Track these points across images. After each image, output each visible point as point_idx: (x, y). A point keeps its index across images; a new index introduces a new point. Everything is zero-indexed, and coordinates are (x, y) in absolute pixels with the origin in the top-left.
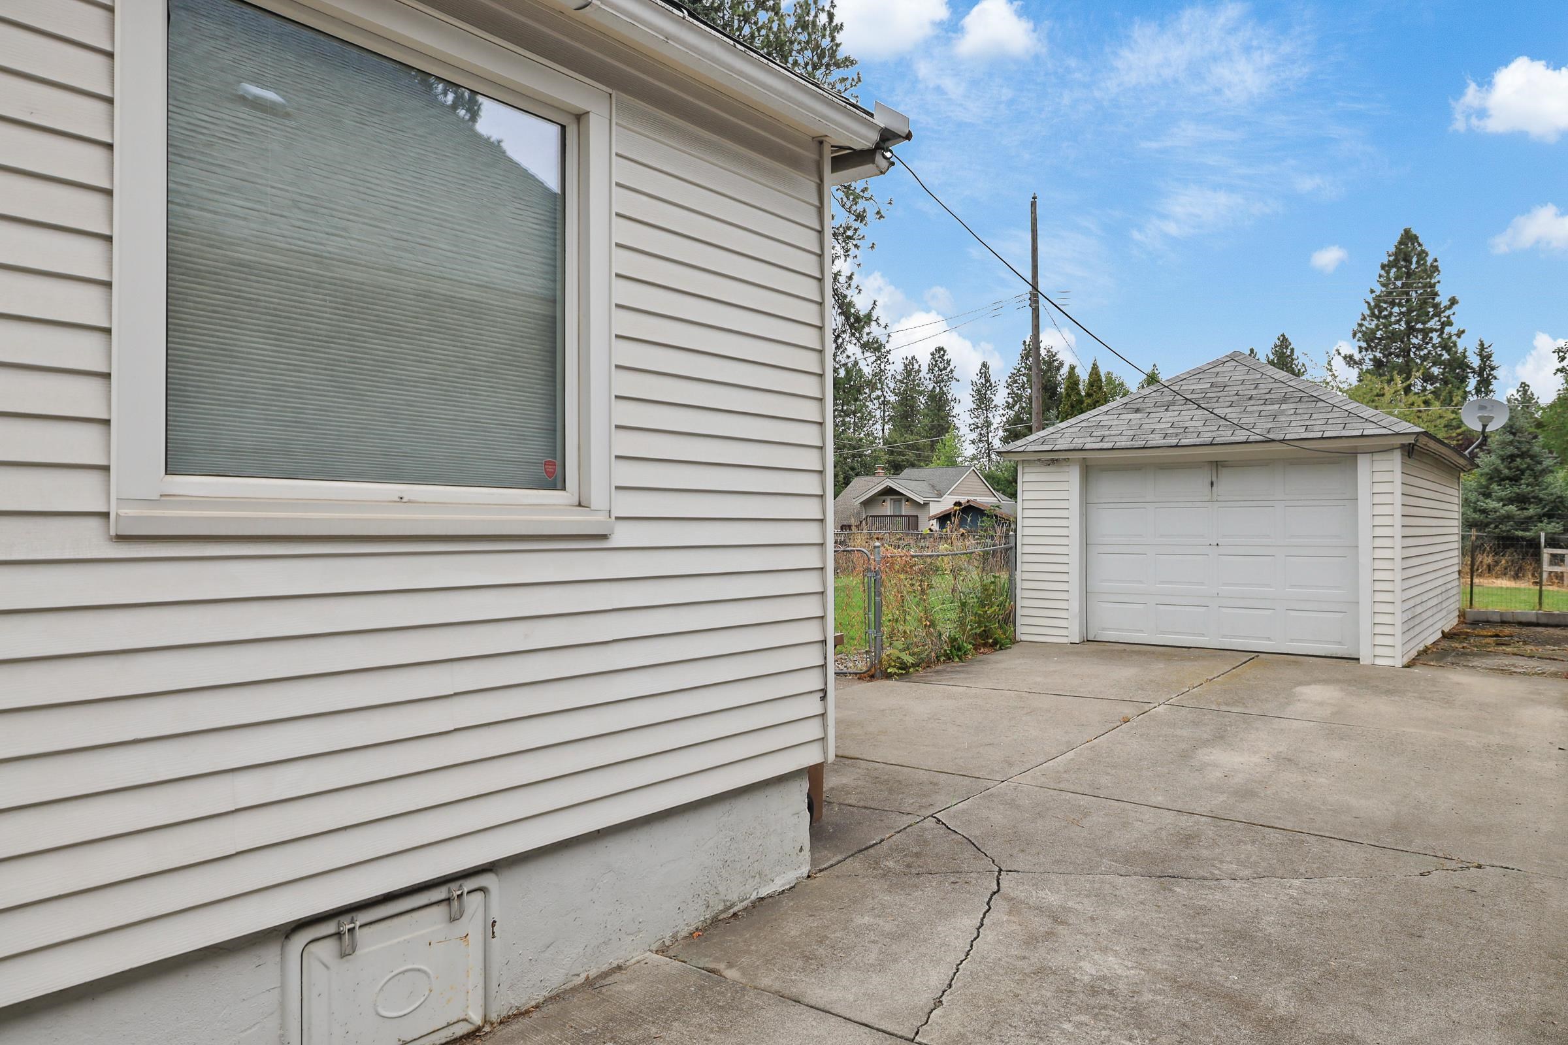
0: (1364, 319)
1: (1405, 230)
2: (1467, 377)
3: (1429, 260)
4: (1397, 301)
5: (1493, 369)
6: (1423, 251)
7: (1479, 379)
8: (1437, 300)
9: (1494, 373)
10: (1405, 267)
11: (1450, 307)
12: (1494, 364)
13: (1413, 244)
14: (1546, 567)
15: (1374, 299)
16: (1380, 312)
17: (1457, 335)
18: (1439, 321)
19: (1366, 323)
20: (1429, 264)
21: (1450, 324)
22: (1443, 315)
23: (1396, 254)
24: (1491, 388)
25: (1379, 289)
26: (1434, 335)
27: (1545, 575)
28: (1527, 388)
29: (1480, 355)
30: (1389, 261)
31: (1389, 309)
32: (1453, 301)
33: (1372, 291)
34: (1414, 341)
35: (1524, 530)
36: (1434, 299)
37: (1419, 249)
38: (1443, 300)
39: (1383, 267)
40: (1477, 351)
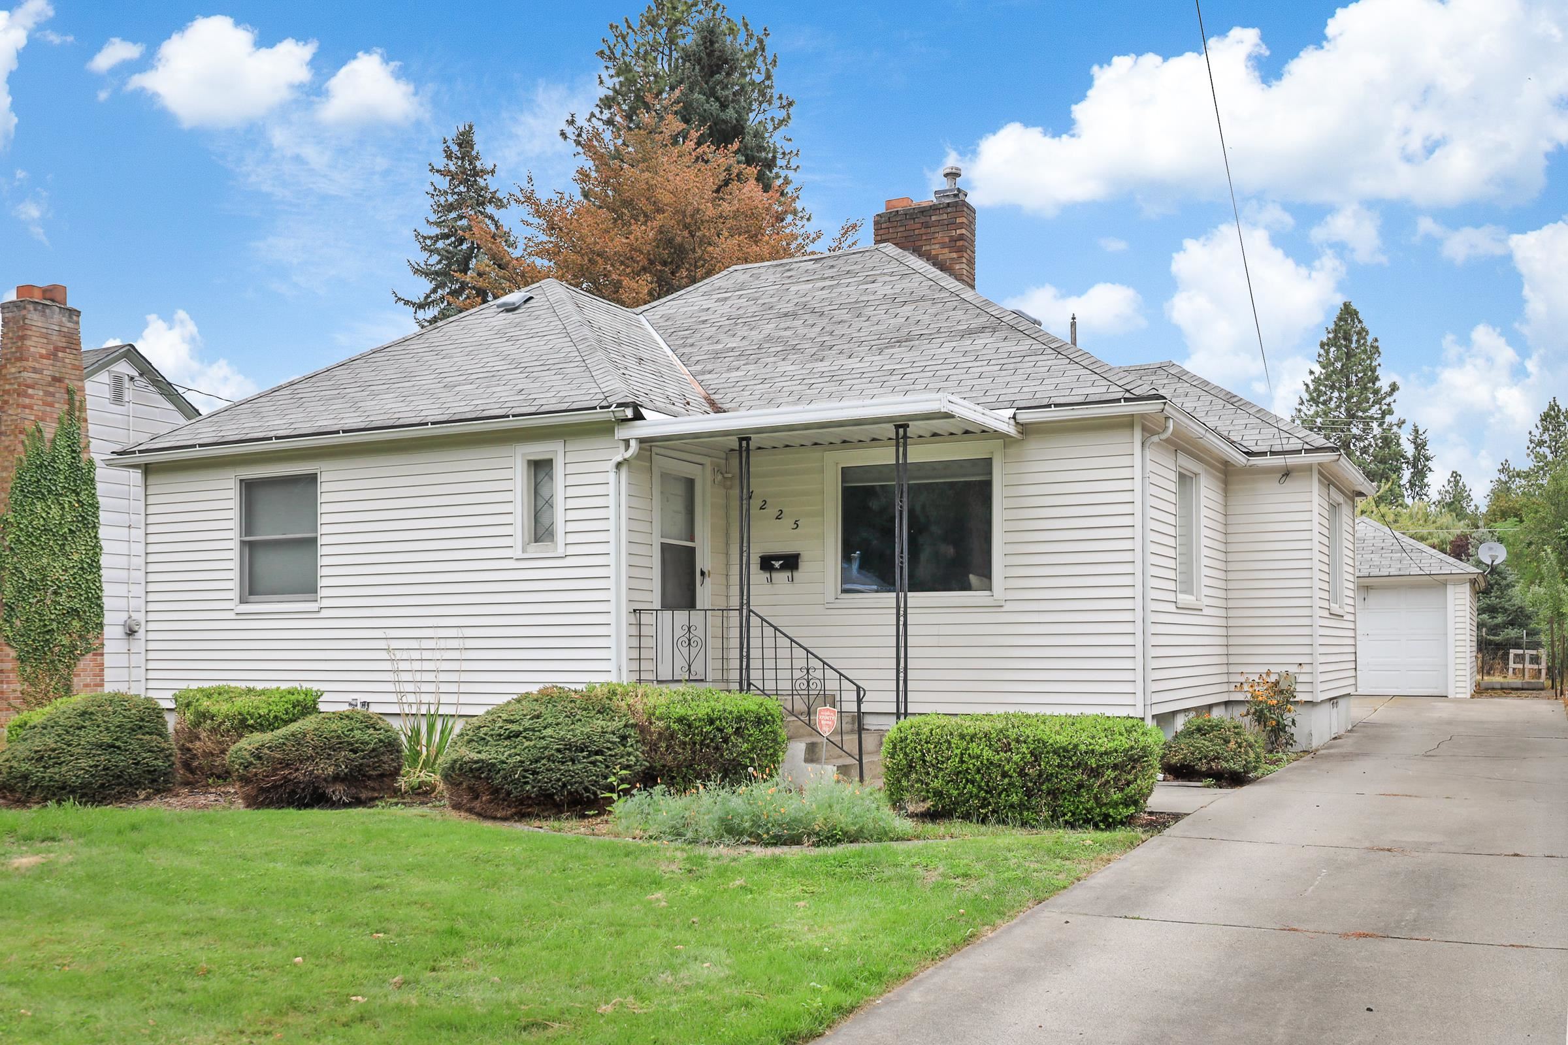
0: (1302, 403)
1: (1345, 304)
2: (1401, 468)
3: (1370, 339)
4: (1337, 385)
5: (1427, 459)
6: (1363, 329)
7: (1412, 470)
8: (1378, 384)
9: (1429, 464)
10: (1346, 347)
11: (1391, 393)
12: (1429, 453)
13: (1353, 320)
14: (1511, 665)
15: (1313, 381)
16: (1319, 396)
17: (1397, 425)
18: (1380, 409)
19: (1303, 408)
20: (1369, 343)
21: (1391, 412)
22: (1384, 402)
23: (1335, 331)
24: (1426, 480)
25: (1318, 369)
26: (1375, 425)
27: (1511, 670)
28: (1458, 478)
29: (1415, 443)
30: (1329, 338)
31: (1328, 393)
32: (1394, 388)
33: (1311, 372)
34: (1355, 431)
35: (1494, 635)
36: (1374, 384)
37: (1359, 326)
38: (1384, 384)
39: (1322, 345)
40: (1411, 438)
